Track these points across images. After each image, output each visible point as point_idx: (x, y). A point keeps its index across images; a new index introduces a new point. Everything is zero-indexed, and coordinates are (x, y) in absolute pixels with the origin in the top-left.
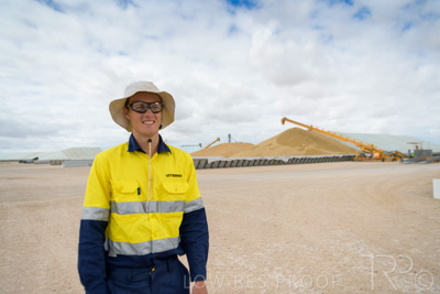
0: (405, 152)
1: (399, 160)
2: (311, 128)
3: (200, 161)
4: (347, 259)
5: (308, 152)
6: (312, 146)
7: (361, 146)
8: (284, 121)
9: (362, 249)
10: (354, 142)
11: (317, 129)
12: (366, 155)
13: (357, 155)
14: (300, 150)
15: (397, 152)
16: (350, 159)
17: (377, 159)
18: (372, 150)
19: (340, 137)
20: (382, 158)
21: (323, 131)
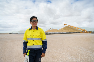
0: (92, 31)
1: (91, 33)
2: (71, 26)
3: (47, 33)
4: (79, 51)
5: (70, 31)
6: (71, 30)
7: (82, 30)
8: (65, 25)
9: (82, 49)
10: (80, 29)
13: (81, 32)
14: (68, 31)
15: (90, 31)
16: (79, 33)
17: (86, 33)
18: (84, 31)
19: (77, 28)
20: (87, 32)
21: (73, 27)
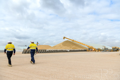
0: (102, 49)
1: (99, 51)
2: (73, 41)
5: (73, 48)
6: (74, 46)
7: (89, 47)
8: (64, 38)
10: (87, 45)
11: (75, 41)
12: (90, 49)
13: (87, 49)
14: (70, 48)
15: (99, 49)
16: (85, 51)
17: (93, 51)
18: (92, 48)
19: (83, 44)
20: (95, 51)
21: (77, 42)
